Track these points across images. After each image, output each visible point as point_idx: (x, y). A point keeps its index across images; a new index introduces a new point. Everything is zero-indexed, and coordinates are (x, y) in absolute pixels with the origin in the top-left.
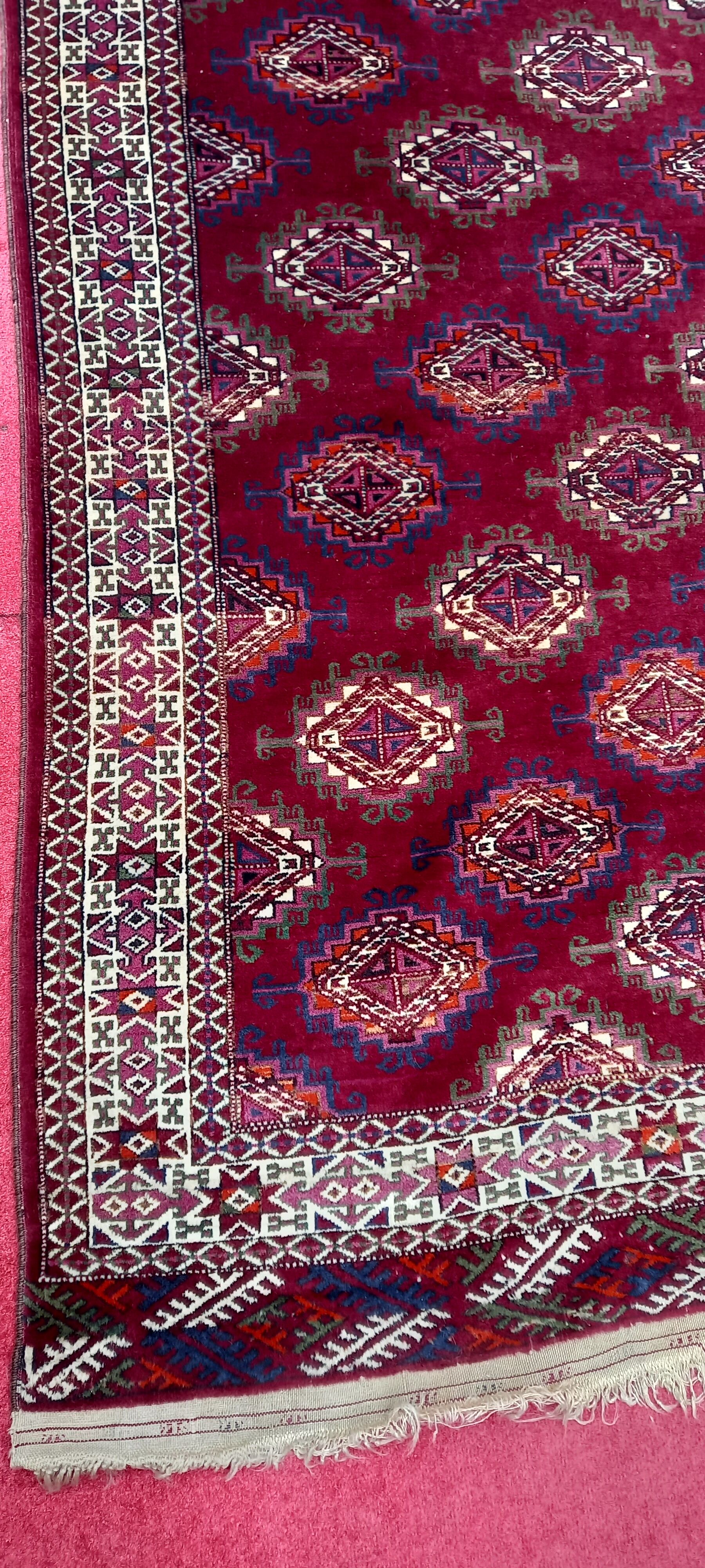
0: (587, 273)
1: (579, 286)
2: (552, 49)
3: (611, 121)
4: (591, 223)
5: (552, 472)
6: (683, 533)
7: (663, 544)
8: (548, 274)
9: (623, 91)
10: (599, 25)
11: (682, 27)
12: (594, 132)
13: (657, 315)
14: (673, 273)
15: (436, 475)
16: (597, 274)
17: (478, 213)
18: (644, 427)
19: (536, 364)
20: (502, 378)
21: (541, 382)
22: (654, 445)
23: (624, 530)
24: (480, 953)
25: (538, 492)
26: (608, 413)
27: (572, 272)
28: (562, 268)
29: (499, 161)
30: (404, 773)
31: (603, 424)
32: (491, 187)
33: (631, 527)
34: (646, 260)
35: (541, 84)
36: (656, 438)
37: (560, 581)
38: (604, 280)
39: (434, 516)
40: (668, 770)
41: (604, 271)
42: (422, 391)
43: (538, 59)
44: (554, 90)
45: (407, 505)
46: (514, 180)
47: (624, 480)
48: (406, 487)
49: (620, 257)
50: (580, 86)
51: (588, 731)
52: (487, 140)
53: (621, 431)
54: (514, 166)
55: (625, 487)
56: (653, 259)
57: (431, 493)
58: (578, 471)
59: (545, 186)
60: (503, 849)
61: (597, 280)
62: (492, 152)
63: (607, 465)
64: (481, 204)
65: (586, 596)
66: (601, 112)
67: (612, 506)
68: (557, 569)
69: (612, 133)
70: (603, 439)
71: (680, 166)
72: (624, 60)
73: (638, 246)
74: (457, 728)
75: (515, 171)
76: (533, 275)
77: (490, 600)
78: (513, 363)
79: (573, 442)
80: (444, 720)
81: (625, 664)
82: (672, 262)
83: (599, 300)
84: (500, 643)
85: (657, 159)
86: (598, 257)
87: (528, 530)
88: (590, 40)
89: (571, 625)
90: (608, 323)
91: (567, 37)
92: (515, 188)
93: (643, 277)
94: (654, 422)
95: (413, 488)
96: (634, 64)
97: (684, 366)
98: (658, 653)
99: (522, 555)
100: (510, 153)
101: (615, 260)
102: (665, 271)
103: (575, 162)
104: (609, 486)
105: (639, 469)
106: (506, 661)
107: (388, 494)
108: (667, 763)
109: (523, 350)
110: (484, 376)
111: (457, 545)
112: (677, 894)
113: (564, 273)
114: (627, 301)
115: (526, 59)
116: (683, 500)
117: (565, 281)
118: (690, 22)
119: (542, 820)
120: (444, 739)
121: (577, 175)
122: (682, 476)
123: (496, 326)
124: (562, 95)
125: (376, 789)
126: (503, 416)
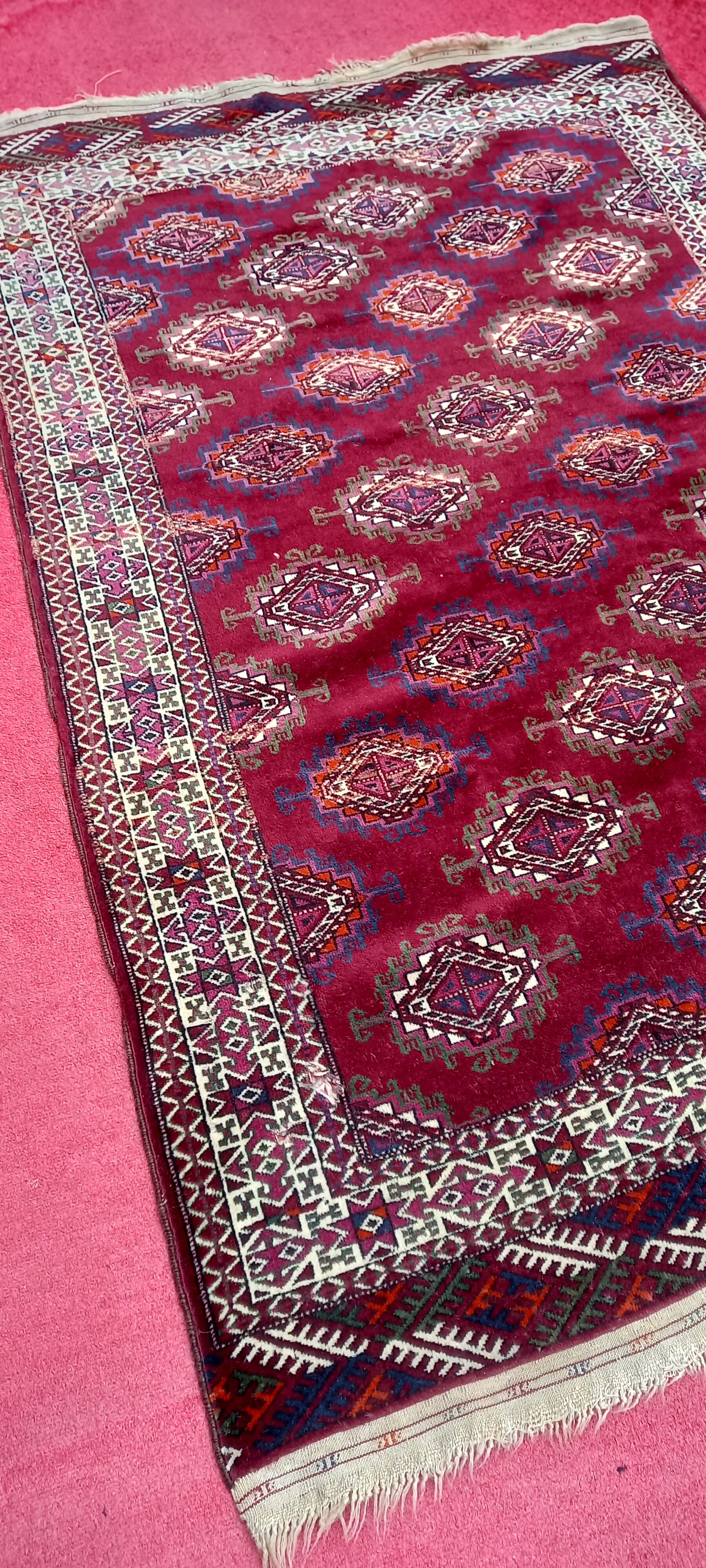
0: (563, 537)
1: (567, 526)
2: (659, 719)
3: (585, 664)
4: (573, 574)
5: (542, 405)
6: (439, 388)
7: (451, 380)
8: (593, 529)
9: (583, 695)
10: (625, 753)
11: (546, 778)
12: (597, 650)
13: (500, 516)
14: (495, 552)
15: (623, 389)
16: (555, 537)
17: (665, 564)
18: (486, 445)
19: (579, 468)
20: (601, 455)
21: (570, 458)
22: (475, 435)
23: (481, 383)
24: (501, 185)
25: (549, 391)
26: (515, 448)
27: (576, 534)
28: (585, 537)
29: (666, 606)
30: (576, 249)
31: (517, 441)
32: (664, 585)
33: (477, 385)
34: (520, 556)
35: (656, 682)
36: (475, 440)
37: (515, 350)
38: (548, 535)
39: (615, 367)
40: (414, 273)
41: (550, 540)
42: (655, 437)
43: (669, 704)
44: (644, 679)
45: (635, 369)
46: (648, 595)
47: (490, 411)
48: (640, 379)
49: (542, 552)
50: (624, 691)
51: (470, 283)
52: (683, 622)
53: (503, 438)
54: (653, 605)
55: (488, 407)
56: (514, 558)
57: (622, 378)
58: (525, 409)
59: (621, 595)
60: (503, 226)
61: (555, 533)
62: (676, 612)
63: (506, 417)
64: (667, 571)
65: (495, 345)
66: (595, 670)
67: (493, 394)
68: (519, 354)
69: (581, 653)
70: (513, 431)
71: (512, 641)
72: (591, 727)
73: (529, 566)
74: (553, 272)
75: (650, 602)
76: (605, 526)
77: (559, 331)
78: (596, 465)
79: (535, 425)
80: (562, 274)
81: (456, 319)
82: (498, 559)
83: (546, 519)
84: (542, 314)
85: (534, 640)
86: (559, 549)
87: (548, 370)
88: (628, 736)
89: (499, 330)
90: (536, 504)
91: (650, 733)
92: (645, 588)
93: (518, 544)
94: (479, 450)
95: (635, 380)
96: (582, 725)
97: (467, 488)
98: (435, 327)
99: (547, 356)
100: (659, 615)
101: (544, 548)
102: (502, 552)
103: (604, 621)
104: (500, 405)
105: (481, 418)
106: (535, 307)
107: (650, 373)
108: (417, 276)
109: (593, 476)
110: (614, 453)
111: (592, 354)
112: (394, 222)
113: (582, 533)
114: (525, 524)
115: (679, 702)
116: (445, 406)
117: (578, 527)
118: (541, 784)
119: (485, 240)
120: (558, 266)
121: (598, 609)
122: (449, 421)
123: (619, 486)
124: (635, 676)
125: (590, 239)
126: (591, 432)
